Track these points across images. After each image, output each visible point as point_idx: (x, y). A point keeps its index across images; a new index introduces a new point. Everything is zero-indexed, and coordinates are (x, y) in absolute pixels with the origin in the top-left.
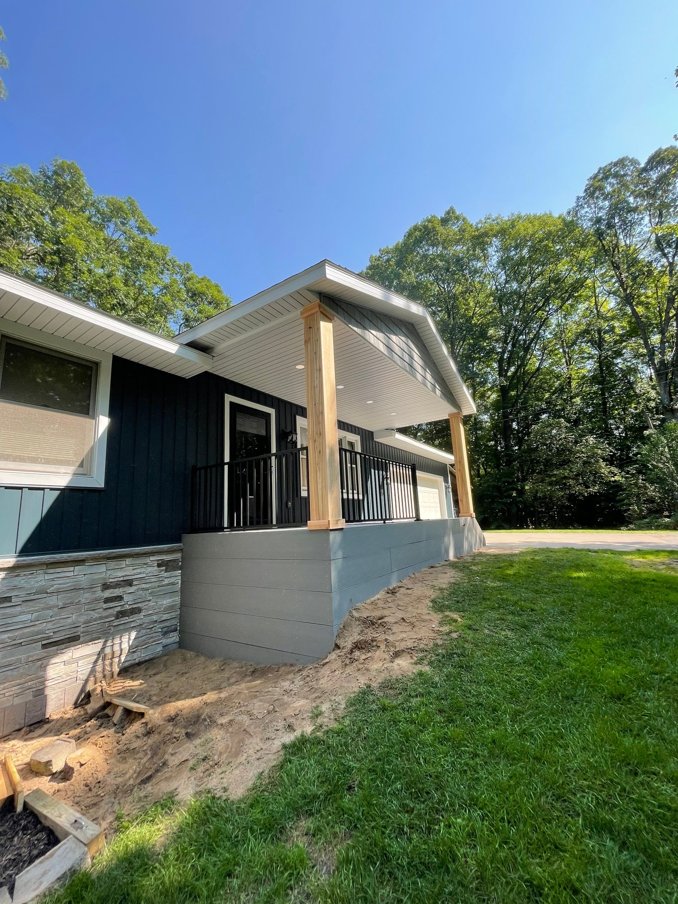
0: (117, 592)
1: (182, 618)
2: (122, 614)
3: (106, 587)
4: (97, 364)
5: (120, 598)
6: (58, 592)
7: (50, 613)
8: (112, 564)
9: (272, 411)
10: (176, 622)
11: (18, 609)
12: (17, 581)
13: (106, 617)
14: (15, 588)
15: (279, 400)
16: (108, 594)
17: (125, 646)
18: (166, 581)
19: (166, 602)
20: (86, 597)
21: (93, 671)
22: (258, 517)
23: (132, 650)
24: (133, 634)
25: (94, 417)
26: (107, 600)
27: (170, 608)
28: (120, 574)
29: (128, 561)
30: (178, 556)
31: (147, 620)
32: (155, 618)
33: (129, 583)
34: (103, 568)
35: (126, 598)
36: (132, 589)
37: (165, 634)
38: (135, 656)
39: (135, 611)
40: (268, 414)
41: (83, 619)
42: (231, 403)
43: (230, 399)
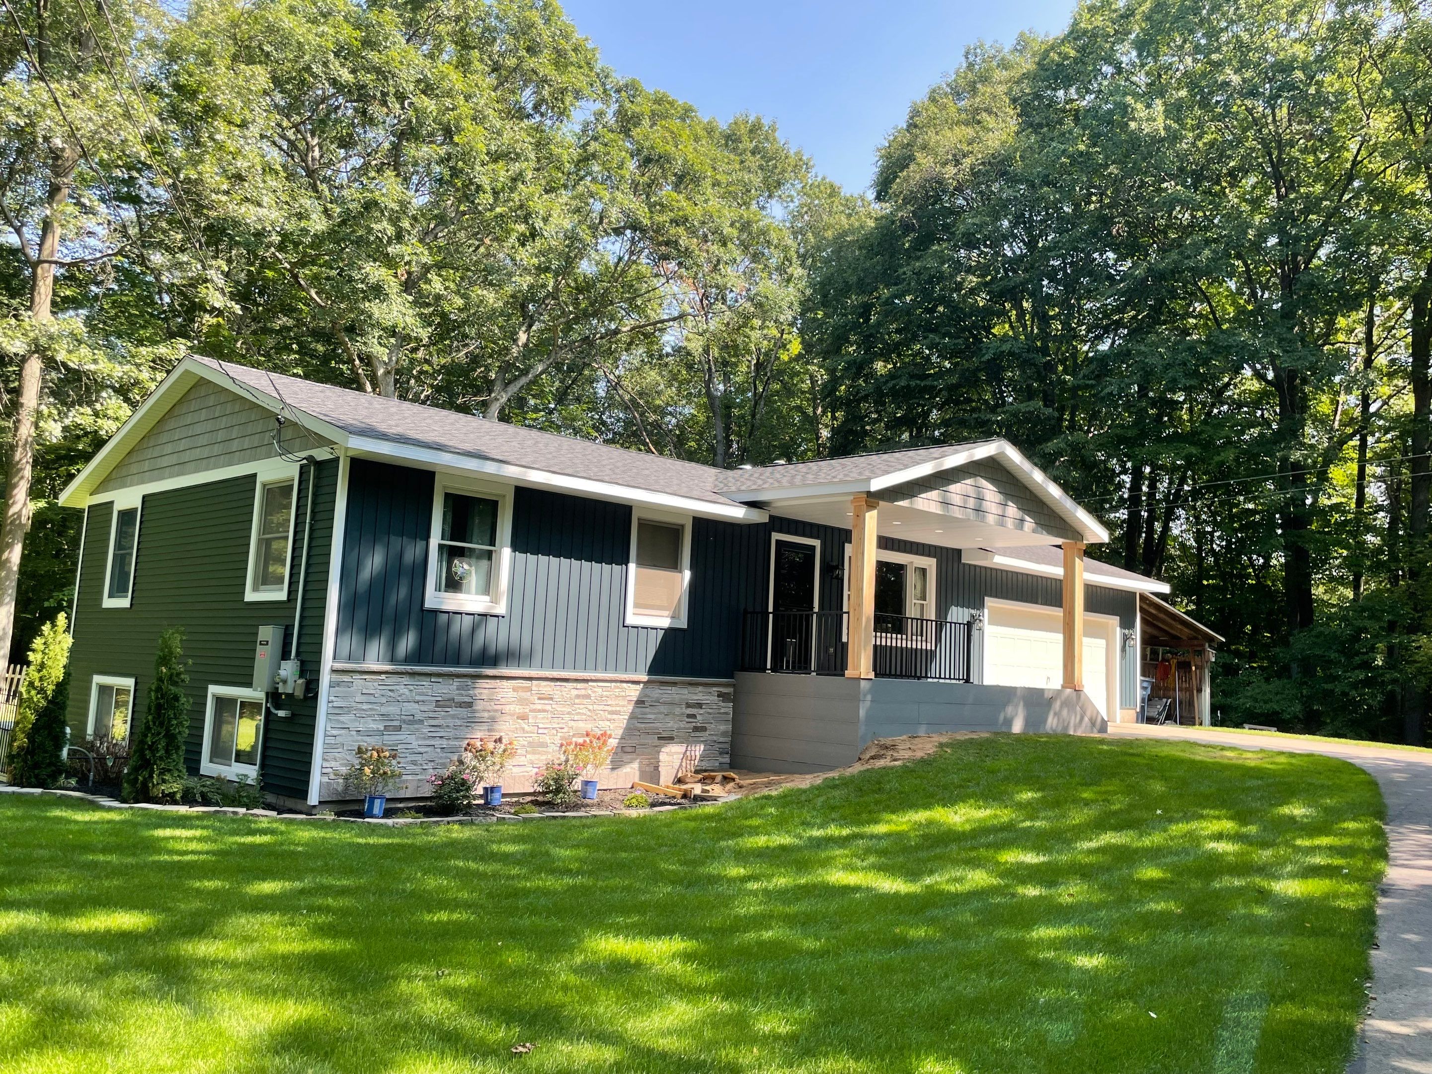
0: (693, 711)
1: (733, 744)
2: (696, 729)
3: (688, 706)
4: (683, 526)
5: (694, 716)
6: (665, 703)
7: (661, 717)
8: (691, 689)
9: (816, 543)
10: (728, 746)
11: (647, 709)
12: (648, 691)
13: (688, 728)
14: (646, 696)
15: (826, 528)
16: (690, 711)
17: (698, 754)
18: (722, 711)
19: (722, 728)
20: (677, 710)
21: (681, 765)
22: (800, 662)
23: (703, 758)
24: (702, 747)
25: (681, 572)
26: (689, 716)
27: (724, 734)
28: (695, 697)
29: (700, 688)
30: (730, 690)
31: (710, 738)
32: (715, 738)
33: (699, 705)
34: (685, 691)
35: (699, 717)
36: (701, 711)
37: (721, 753)
38: (703, 763)
39: (704, 729)
40: (813, 548)
41: (676, 726)
42: (777, 541)
43: (776, 536)
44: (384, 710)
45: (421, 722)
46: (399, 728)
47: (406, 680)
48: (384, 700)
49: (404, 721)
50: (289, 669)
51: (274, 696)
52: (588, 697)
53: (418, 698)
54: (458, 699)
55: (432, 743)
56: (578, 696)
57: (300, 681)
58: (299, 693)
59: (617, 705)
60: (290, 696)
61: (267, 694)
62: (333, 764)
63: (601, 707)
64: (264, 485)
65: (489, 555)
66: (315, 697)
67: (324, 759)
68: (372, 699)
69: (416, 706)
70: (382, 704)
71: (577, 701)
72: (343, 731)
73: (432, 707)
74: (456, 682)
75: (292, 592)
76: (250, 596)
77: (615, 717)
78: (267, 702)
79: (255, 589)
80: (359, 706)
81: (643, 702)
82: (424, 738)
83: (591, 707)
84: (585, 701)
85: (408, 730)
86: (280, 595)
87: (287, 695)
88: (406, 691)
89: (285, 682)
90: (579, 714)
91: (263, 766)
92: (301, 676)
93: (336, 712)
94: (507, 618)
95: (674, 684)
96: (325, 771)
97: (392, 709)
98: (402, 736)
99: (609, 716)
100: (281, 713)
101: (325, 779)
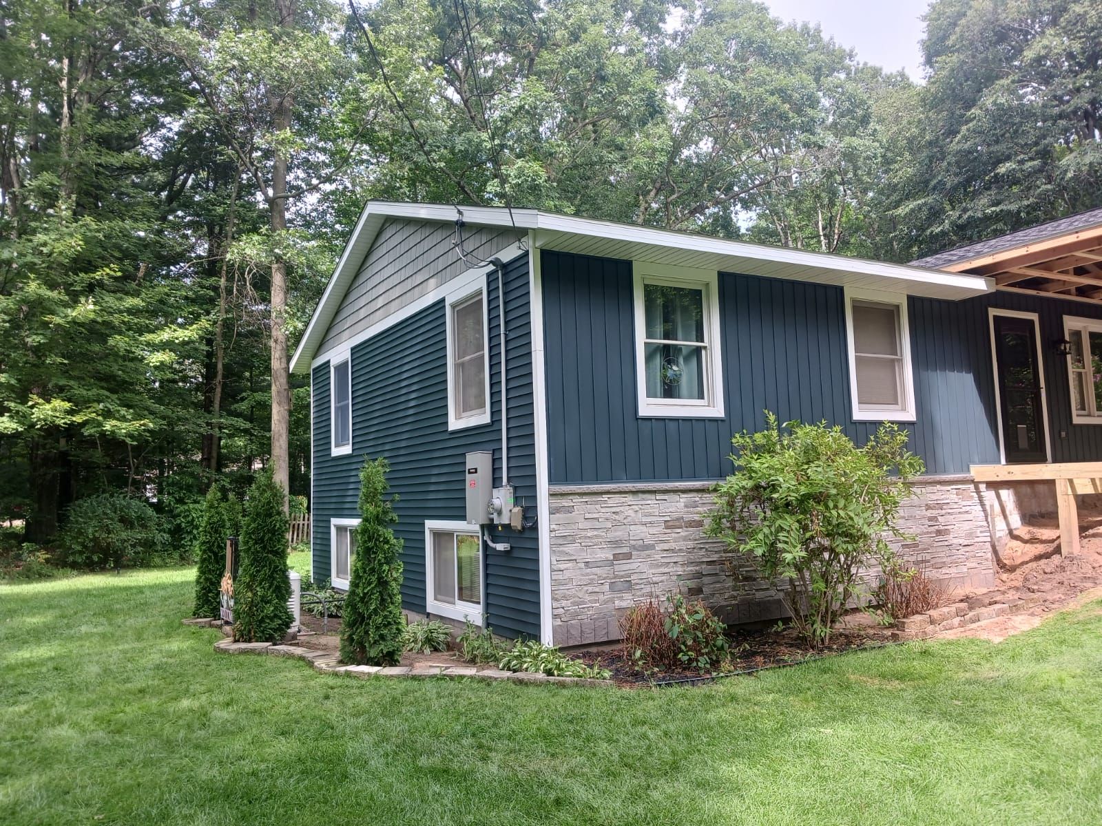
0: (934, 513)
2: (938, 534)
3: (928, 507)
4: (898, 307)
5: (936, 519)
6: (903, 506)
7: (901, 521)
8: (930, 489)
9: (1034, 317)
10: (973, 549)
13: (931, 533)
16: (929, 513)
18: (963, 510)
19: (966, 529)
20: (918, 513)
23: (950, 564)
25: (902, 358)
26: (930, 519)
27: (968, 535)
28: (934, 497)
29: (938, 488)
30: (968, 486)
31: (955, 541)
32: (959, 542)
33: (940, 506)
34: (923, 491)
35: (940, 519)
36: (943, 512)
37: (968, 558)
38: (951, 571)
39: (947, 532)
40: (1032, 322)
41: (919, 530)
42: (995, 317)
43: (993, 312)
44: (612, 535)
45: (652, 547)
46: (628, 556)
47: (629, 499)
48: (609, 525)
49: (634, 547)
50: (503, 498)
51: (489, 528)
53: (645, 520)
54: (688, 517)
55: (666, 570)
57: (517, 510)
58: (517, 524)
60: (507, 527)
61: (482, 527)
62: (564, 603)
64: (453, 306)
65: (697, 351)
66: (535, 528)
67: (553, 599)
68: (597, 525)
69: (644, 528)
70: (608, 529)
72: (570, 565)
73: (661, 528)
74: (684, 498)
75: (495, 413)
76: (454, 424)
78: (483, 535)
79: (458, 417)
80: (583, 533)
82: (658, 566)
85: (639, 556)
86: (485, 418)
87: (504, 526)
88: (631, 513)
89: (500, 513)
91: (487, 605)
92: (516, 504)
93: (559, 541)
94: (728, 421)
95: (913, 484)
96: (556, 612)
97: (619, 534)
98: (633, 565)
100: (500, 547)
101: (558, 622)
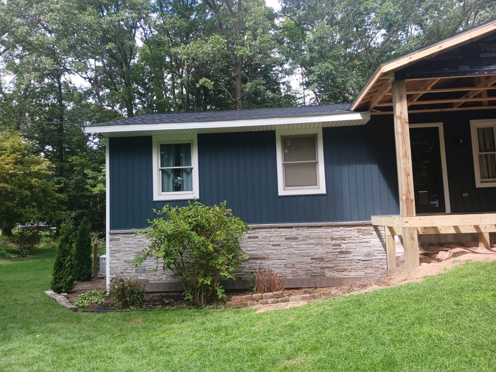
0: (338, 242)
2: (342, 253)
3: (332, 239)
4: (316, 135)
5: (339, 245)
6: (313, 238)
7: (311, 246)
8: (334, 229)
9: (440, 126)
11: (301, 242)
12: (299, 232)
13: (335, 252)
14: (299, 235)
16: (333, 242)
18: (363, 240)
19: (364, 251)
20: (324, 242)
25: (318, 161)
26: (334, 245)
27: (366, 255)
28: (338, 233)
29: (341, 228)
30: (368, 228)
31: (355, 258)
32: (359, 258)
33: (344, 239)
34: (329, 230)
35: (343, 245)
36: (345, 242)
39: (348, 252)
41: (325, 251)
44: (137, 250)
48: (136, 246)
52: (257, 237)
56: (249, 238)
59: (278, 241)
63: (266, 243)
68: (130, 246)
70: (135, 248)
71: (249, 240)
72: (117, 261)
77: (277, 247)
80: (124, 249)
81: (297, 238)
82: (159, 263)
83: (259, 243)
84: (254, 240)
88: (147, 241)
90: (251, 247)
93: (113, 252)
94: (200, 200)
95: (321, 227)
97: (140, 250)
98: (147, 262)
99: (273, 248)
